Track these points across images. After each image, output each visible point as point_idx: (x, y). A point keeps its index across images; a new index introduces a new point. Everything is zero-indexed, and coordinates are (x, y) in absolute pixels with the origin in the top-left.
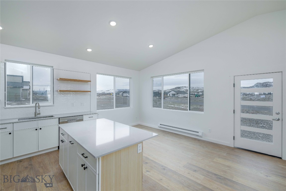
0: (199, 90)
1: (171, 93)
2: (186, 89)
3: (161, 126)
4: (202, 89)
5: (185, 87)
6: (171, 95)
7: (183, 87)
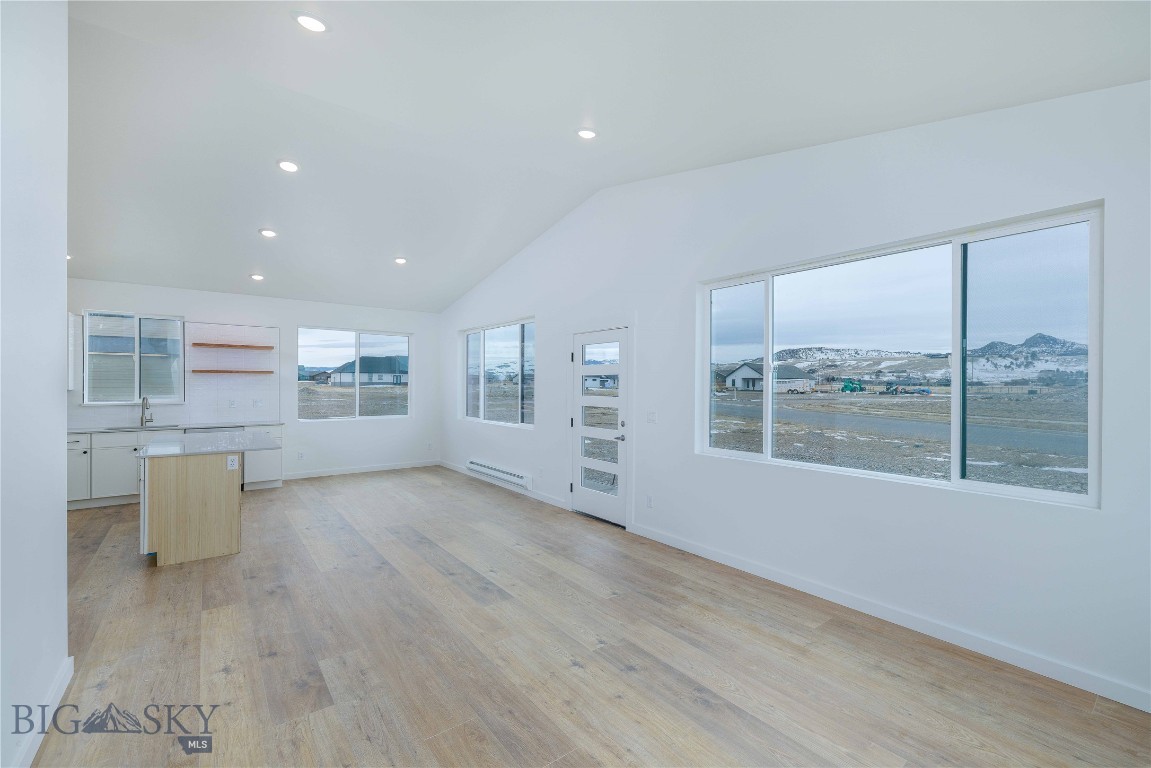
0: (883, 365)
1: (739, 377)
2: (823, 356)
3: (472, 466)
4: (895, 359)
5: (820, 349)
6: (739, 384)
7: (810, 349)
